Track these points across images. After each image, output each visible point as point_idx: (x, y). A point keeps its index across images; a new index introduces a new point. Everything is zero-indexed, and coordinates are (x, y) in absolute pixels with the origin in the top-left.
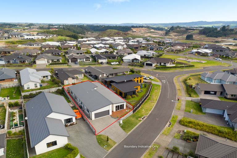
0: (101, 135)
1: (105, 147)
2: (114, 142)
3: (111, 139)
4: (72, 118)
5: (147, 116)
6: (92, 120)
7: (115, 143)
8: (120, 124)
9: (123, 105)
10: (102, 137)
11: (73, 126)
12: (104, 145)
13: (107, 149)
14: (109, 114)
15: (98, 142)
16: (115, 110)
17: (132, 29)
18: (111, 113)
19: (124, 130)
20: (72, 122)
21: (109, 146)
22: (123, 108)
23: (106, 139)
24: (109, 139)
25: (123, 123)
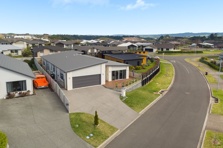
0: (82, 113)
1: (88, 137)
2: (112, 127)
3: (104, 122)
4: (25, 81)
5: (167, 90)
6: (67, 90)
7: (114, 129)
8: (121, 98)
9: (125, 71)
10: (84, 118)
11: (26, 97)
12: (86, 134)
13: (93, 143)
14: (100, 84)
15: (73, 127)
16: (110, 79)
17: (123, 38)
18: (103, 82)
19: (130, 106)
20: (26, 89)
21: (100, 136)
22: (124, 77)
23: (93, 121)
24: (99, 121)
25: (127, 95)
